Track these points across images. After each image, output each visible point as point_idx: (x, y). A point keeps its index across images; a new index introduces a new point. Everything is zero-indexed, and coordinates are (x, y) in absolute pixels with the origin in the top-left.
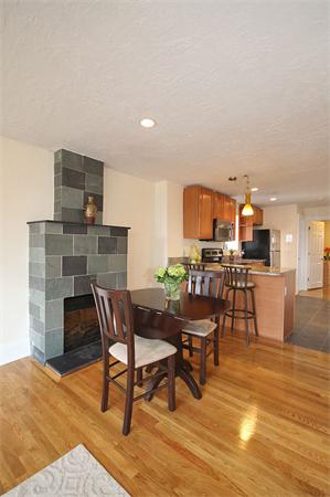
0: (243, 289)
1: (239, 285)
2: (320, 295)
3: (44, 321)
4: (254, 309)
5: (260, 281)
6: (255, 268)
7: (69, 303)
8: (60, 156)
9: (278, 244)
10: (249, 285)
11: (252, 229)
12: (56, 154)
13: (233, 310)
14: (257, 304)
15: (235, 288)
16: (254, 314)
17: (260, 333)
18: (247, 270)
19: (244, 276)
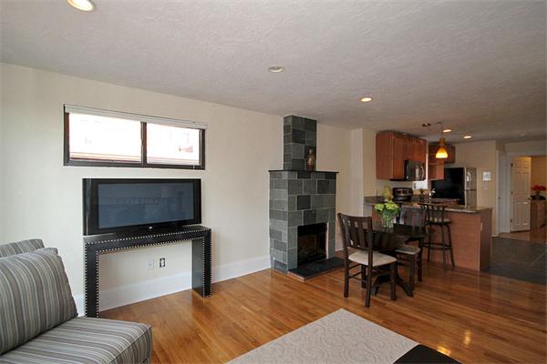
0: (440, 224)
1: (436, 220)
2: (527, 238)
3: (286, 242)
4: (450, 243)
5: (456, 218)
6: (450, 206)
7: (302, 231)
8: (290, 121)
9: (473, 182)
10: (446, 220)
11: (443, 167)
12: (286, 119)
13: (429, 243)
14: (453, 238)
15: (432, 223)
16: (450, 246)
17: (456, 263)
18: (444, 207)
19: (440, 213)
